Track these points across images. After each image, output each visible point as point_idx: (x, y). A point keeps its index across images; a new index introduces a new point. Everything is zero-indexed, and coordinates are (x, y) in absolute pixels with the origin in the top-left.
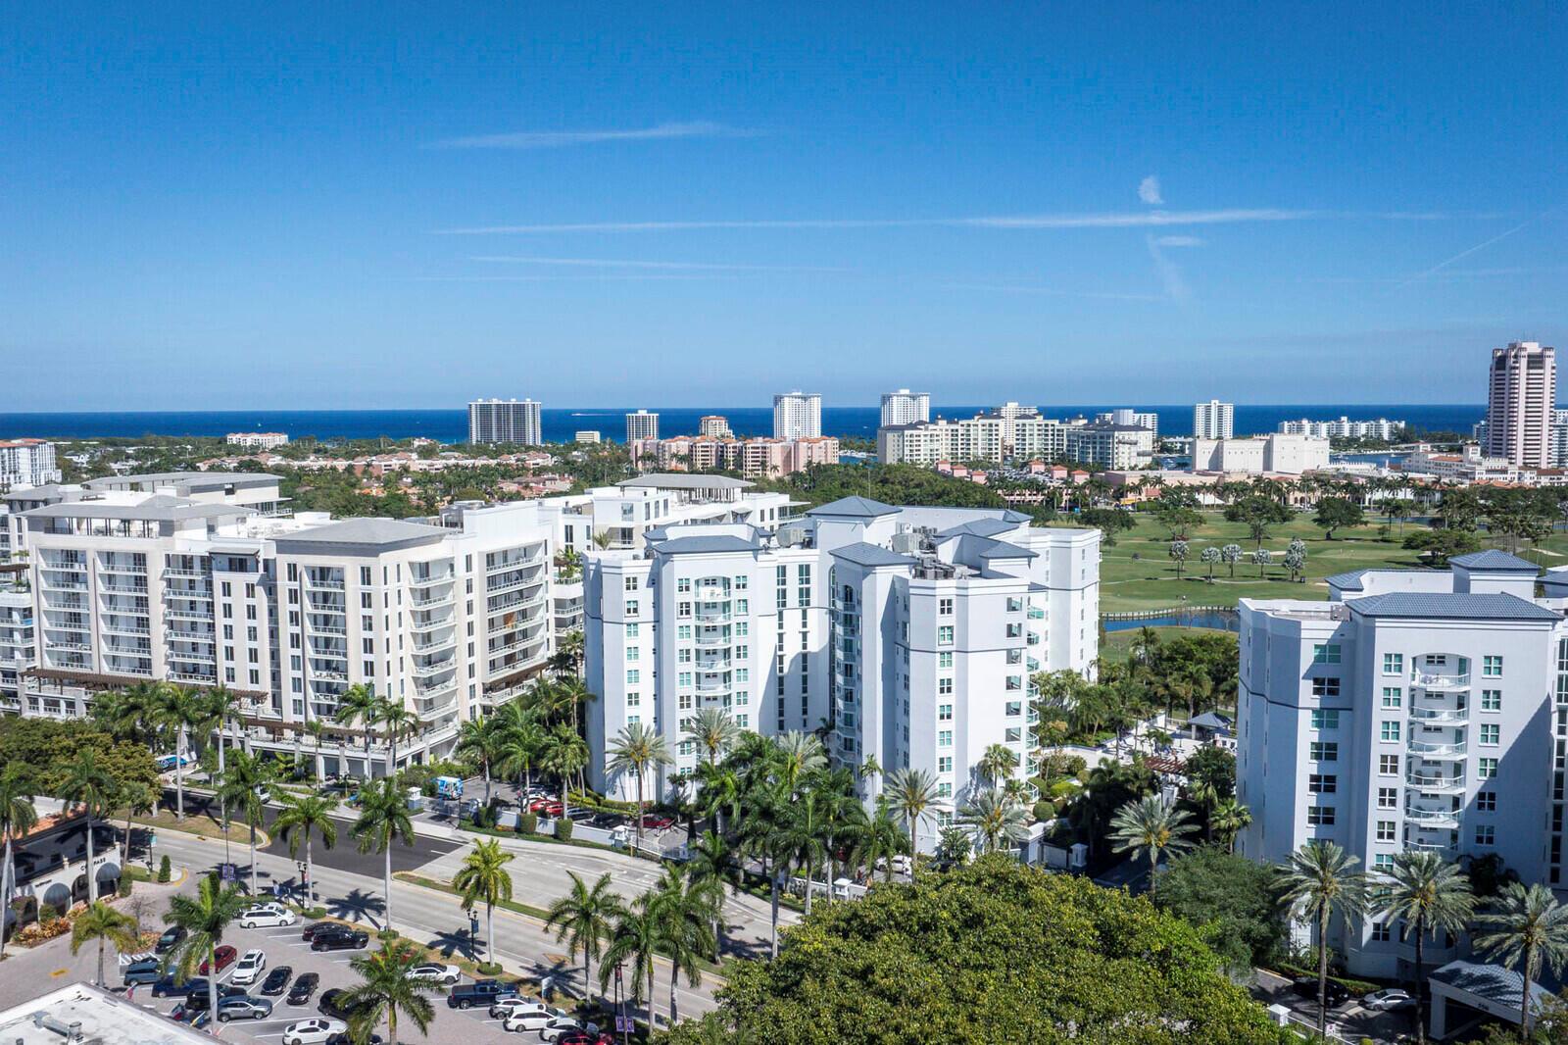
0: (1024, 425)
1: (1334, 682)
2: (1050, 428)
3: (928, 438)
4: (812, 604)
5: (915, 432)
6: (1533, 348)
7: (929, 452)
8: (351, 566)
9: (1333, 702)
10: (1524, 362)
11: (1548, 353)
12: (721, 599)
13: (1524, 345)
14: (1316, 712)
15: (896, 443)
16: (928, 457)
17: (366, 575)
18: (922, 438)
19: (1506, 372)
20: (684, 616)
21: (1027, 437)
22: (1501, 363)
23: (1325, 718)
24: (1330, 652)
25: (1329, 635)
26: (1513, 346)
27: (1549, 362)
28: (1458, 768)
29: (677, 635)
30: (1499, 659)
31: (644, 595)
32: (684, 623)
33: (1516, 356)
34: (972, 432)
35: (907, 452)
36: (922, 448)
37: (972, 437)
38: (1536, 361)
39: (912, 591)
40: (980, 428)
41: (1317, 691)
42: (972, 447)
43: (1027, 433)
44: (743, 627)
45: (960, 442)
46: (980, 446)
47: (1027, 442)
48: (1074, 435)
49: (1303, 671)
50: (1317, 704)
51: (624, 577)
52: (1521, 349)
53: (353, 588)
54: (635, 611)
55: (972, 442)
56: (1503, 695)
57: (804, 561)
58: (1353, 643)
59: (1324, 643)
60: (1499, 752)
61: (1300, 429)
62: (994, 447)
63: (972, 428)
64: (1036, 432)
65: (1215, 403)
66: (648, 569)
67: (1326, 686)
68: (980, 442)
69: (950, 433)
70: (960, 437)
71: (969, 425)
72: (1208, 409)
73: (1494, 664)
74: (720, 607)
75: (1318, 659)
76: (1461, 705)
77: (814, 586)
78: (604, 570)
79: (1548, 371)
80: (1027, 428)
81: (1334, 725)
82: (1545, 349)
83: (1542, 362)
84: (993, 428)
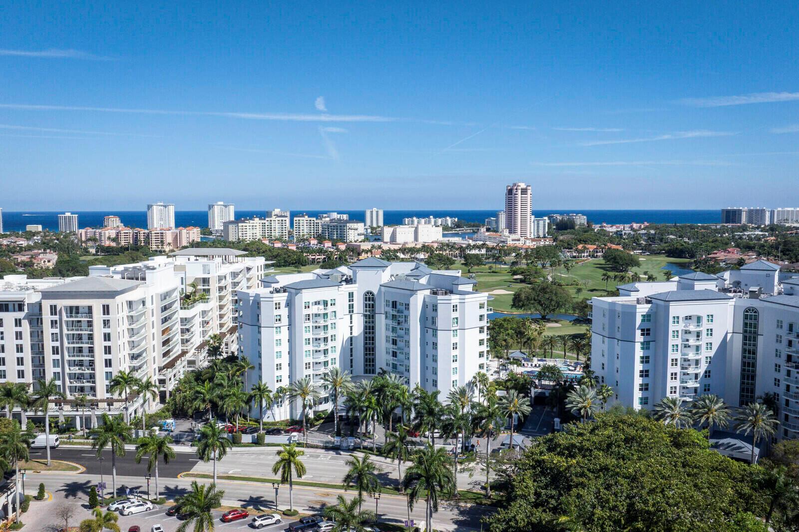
0: (299, 220)
1: (648, 330)
2: (312, 222)
3: (251, 227)
4: (355, 312)
5: (244, 224)
6: (523, 186)
7: (251, 235)
8: (97, 305)
9: (648, 338)
10: (519, 191)
11: (529, 188)
12: (323, 312)
13: (519, 184)
14: (642, 344)
15: (234, 230)
16: (251, 237)
17: (106, 310)
18: (248, 227)
19: (513, 196)
20: (307, 321)
21: (301, 227)
22: (510, 192)
23: (645, 345)
24: (647, 318)
25: (647, 310)
26: (515, 185)
27: (529, 192)
28: (697, 362)
29: (304, 332)
30: (712, 316)
31: (284, 312)
32: (307, 325)
33: (516, 189)
34: (272, 224)
35: (240, 235)
36: (248, 232)
37: (273, 227)
38: (524, 191)
39: (439, 302)
40: (277, 222)
41: (642, 334)
42: (273, 231)
43: (301, 224)
44: (334, 325)
45: (266, 229)
46: (277, 231)
47: (301, 229)
48: (325, 225)
49: (637, 326)
50: (642, 340)
51: (274, 302)
52: (518, 186)
53: (98, 317)
54: (280, 320)
55: (273, 229)
56: (713, 330)
57: (351, 290)
58: (656, 313)
59: (645, 314)
60: (712, 353)
62: (284, 231)
63: (272, 222)
64: (305, 224)
65: (375, 210)
66: (286, 298)
67: (646, 332)
68: (277, 229)
69: (261, 225)
70: (266, 227)
71: (271, 221)
72: (372, 212)
73: (711, 318)
74: (322, 316)
75: (643, 321)
76: (698, 336)
77: (355, 303)
78: (262, 299)
79: (529, 196)
80: (301, 222)
81: (648, 348)
82: (528, 186)
83: (526, 192)
84: (284, 222)
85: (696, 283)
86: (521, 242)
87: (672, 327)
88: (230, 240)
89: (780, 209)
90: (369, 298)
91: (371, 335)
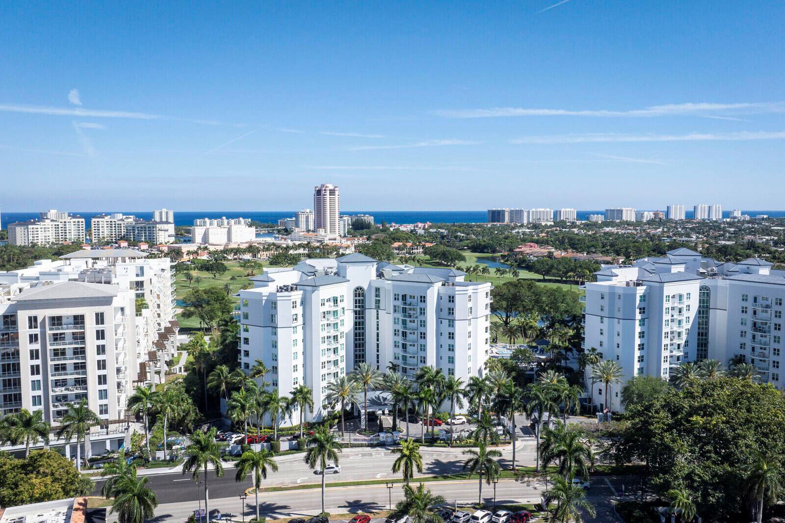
0: (98, 222)
1: (644, 308)
2: (113, 223)
3: (43, 230)
5: (35, 226)
6: (331, 187)
7: (44, 238)
8: (89, 313)
9: (645, 316)
10: (328, 192)
11: (336, 189)
12: (334, 309)
13: (327, 185)
14: (640, 321)
15: (23, 233)
16: (44, 241)
17: (100, 318)
18: (39, 230)
19: (322, 196)
20: (323, 319)
21: (101, 228)
22: (319, 192)
23: (642, 322)
24: (643, 298)
25: (643, 291)
26: (323, 186)
27: (337, 193)
28: (679, 334)
29: (320, 330)
30: (689, 294)
31: (299, 310)
32: (323, 323)
33: (325, 190)
34: (67, 226)
35: (30, 238)
36: (39, 235)
37: (67, 229)
38: (332, 192)
39: (457, 293)
40: (72, 223)
41: (640, 313)
42: (68, 234)
43: (100, 226)
44: (342, 322)
45: (60, 232)
46: (73, 234)
47: (101, 231)
48: (130, 226)
49: (637, 306)
50: (640, 318)
51: (292, 302)
52: (326, 187)
53: (91, 327)
54: (296, 319)
55: (67, 231)
56: (690, 306)
59: (642, 294)
60: (689, 326)
61: (239, 223)
62: (81, 234)
63: (67, 224)
64: (105, 226)
65: (164, 210)
67: (642, 310)
68: (72, 231)
69: (54, 226)
70: (60, 229)
71: (65, 222)
72: (161, 213)
73: (688, 296)
74: (332, 313)
75: (641, 301)
76: (680, 312)
79: (337, 196)
80: (100, 223)
81: (644, 325)
82: (335, 187)
83: (334, 193)
84: (81, 223)
85: (673, 266)
86: (337, 241)
87: (666, 305)
88: (18, 244)
89: (534, 210)
90: (359, 294)
91: (361, 331)
